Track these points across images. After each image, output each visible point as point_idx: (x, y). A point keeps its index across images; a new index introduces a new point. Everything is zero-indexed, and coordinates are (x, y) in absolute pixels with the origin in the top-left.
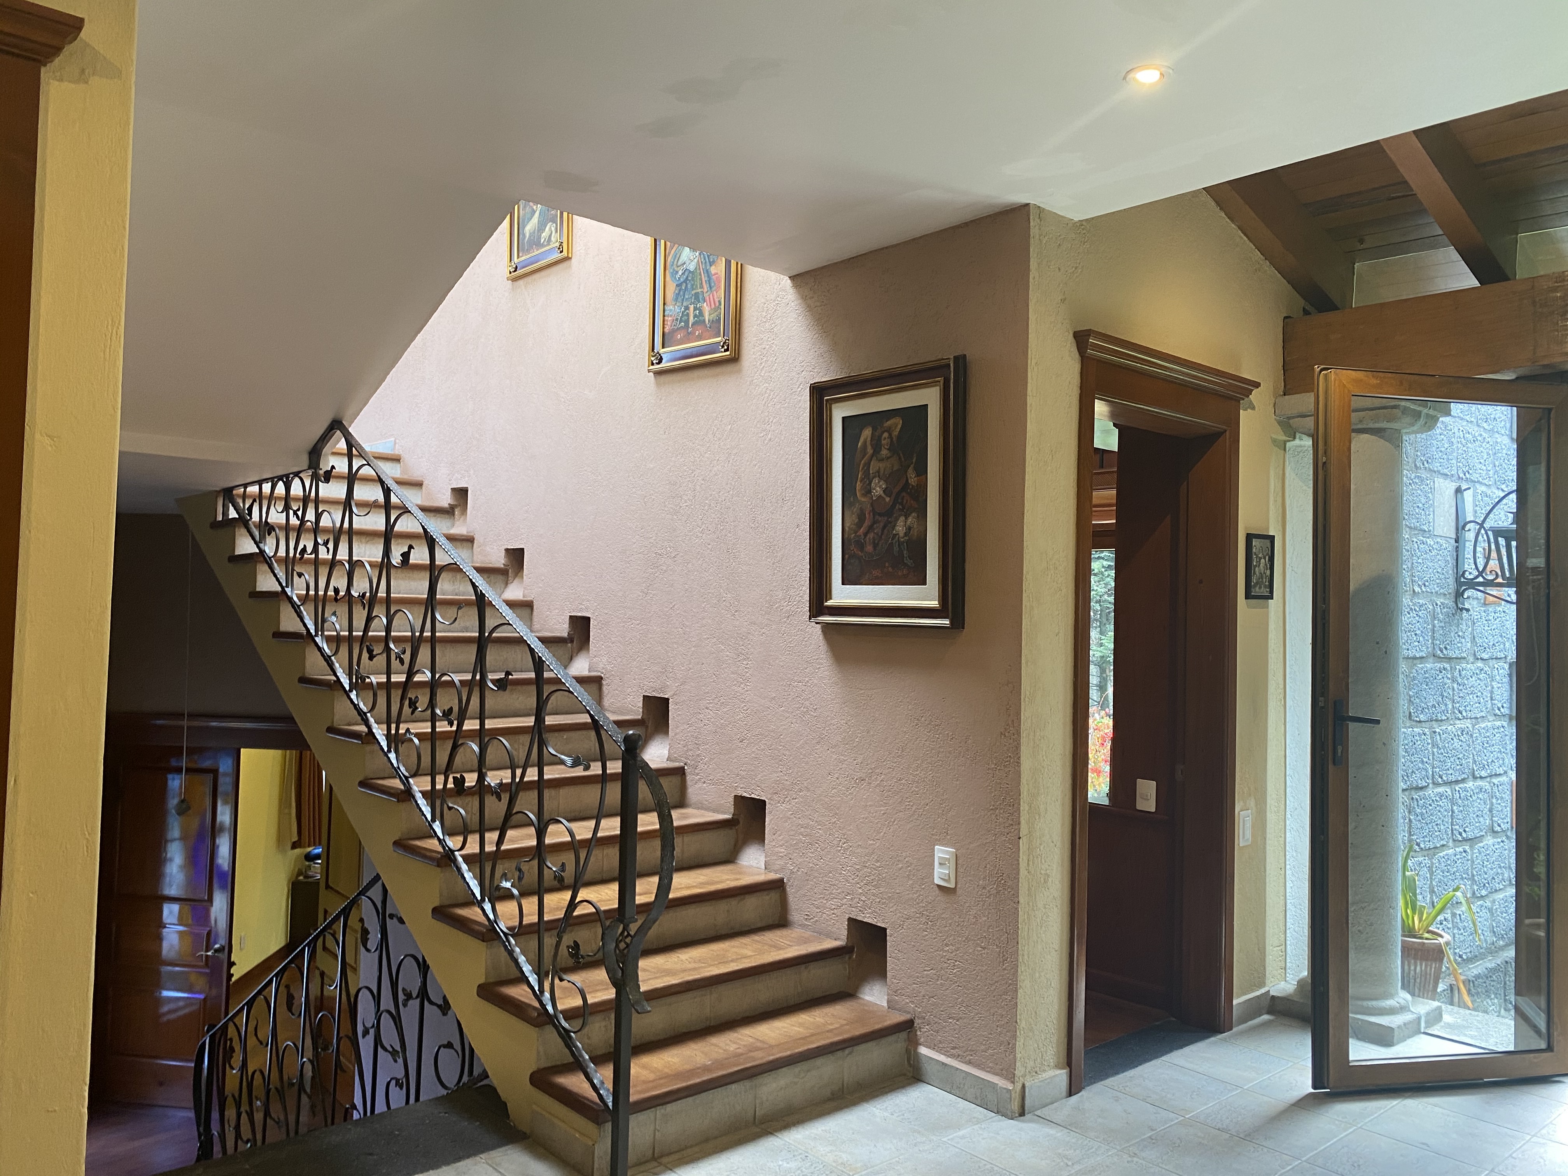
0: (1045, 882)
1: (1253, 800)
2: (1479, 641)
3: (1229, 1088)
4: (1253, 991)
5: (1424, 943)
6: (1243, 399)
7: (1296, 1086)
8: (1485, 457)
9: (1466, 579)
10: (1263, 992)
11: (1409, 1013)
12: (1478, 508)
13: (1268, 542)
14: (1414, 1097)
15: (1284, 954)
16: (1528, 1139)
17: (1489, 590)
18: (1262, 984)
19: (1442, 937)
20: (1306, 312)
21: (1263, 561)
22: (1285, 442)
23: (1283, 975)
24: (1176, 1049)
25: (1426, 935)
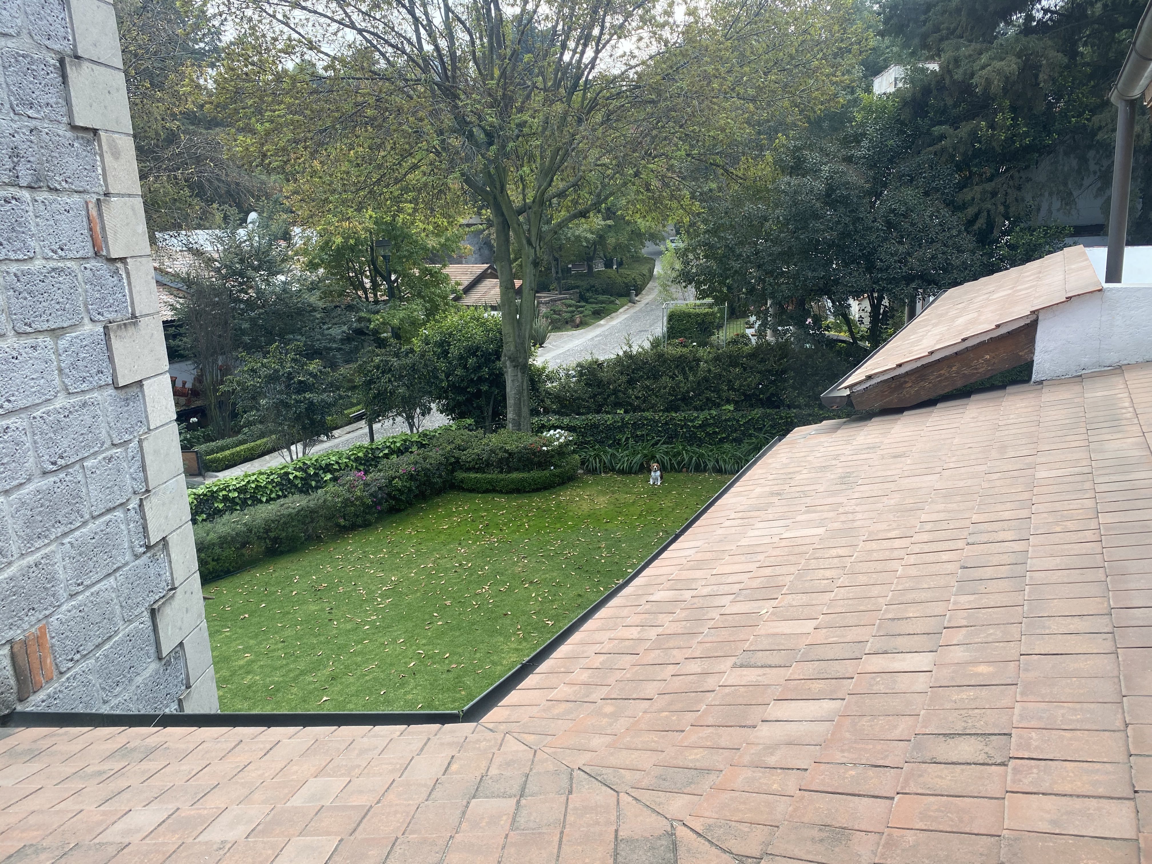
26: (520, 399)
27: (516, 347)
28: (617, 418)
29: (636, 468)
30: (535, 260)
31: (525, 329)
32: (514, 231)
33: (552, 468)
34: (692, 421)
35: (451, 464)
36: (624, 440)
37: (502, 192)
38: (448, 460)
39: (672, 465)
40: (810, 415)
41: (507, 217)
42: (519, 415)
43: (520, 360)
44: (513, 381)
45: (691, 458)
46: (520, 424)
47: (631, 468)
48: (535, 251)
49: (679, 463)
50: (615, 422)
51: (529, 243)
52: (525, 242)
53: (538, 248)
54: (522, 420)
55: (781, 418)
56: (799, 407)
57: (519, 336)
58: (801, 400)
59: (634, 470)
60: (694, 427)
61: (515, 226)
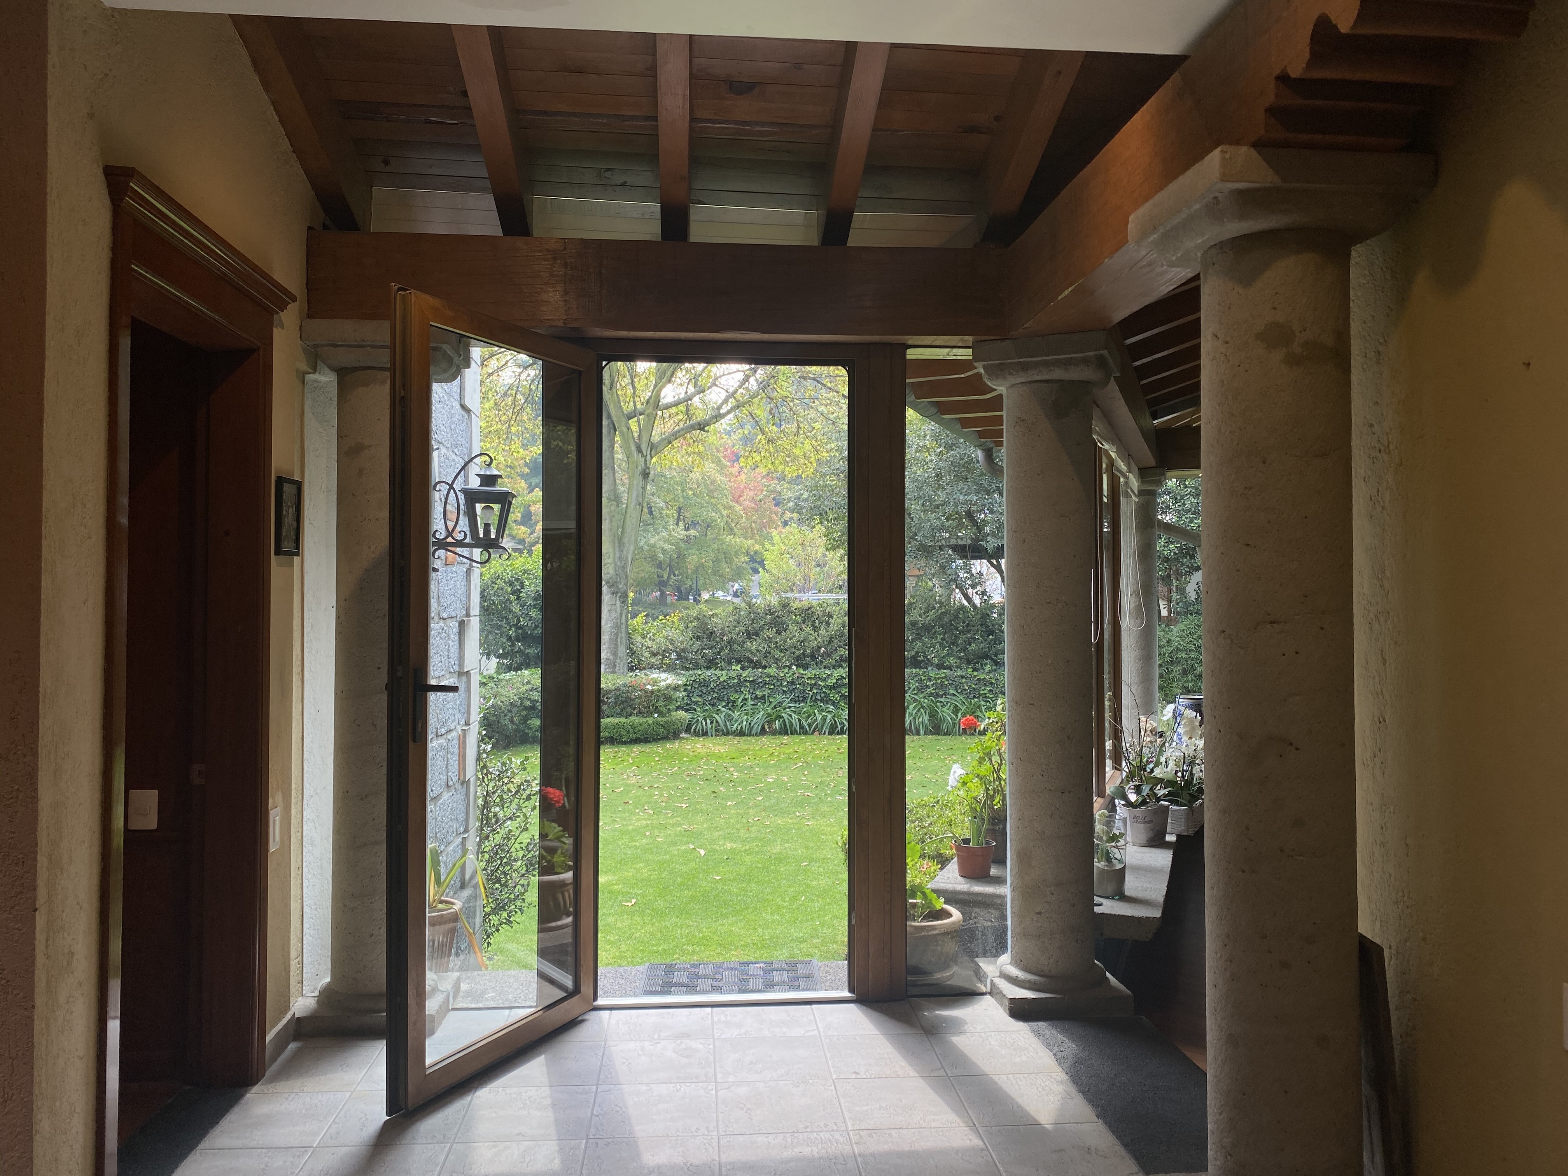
0: (69, 964)
1: (280, 794)
2: (442, 600)
3: (297, 1154)
4: (280, 1020)
5: (442, 915)
6: (277, 313)
7: (367, 1119)
8: (446, 419)
9: (436, 538)
10: (290, 1017)
11: (439, 993)
12: (442, 469)
13: (294, 487)
14: (482, 1084)
15: (301, 965)
16: (594, 1090)
17: (458, 550)
18: (287, 1008)
19: (453, 904)
20: (325, 227)
21: (291, 509)
22: (305, 373)
23: (300, 989)
24: (212, 1127)
25: (440, 906)
26: (617, 635)
27: (616, 571)
28: (733, 674)
29: (757, 728)
30: (645, 470)
31: (628, 550)
32: (622, 434)
33: (656, 715)
34: (824, 680)
35: (526, 708)
36: (740, 700)
37: (611, 389)
38: (522, 703)
39: (802, 727)
40: (963, 677)
41: (614, 419)
42: (615, 654)
43: (620, 586)
44: (610, 611)
45: (824, 719)
46: (615, 666)
47: (751, 728)
48: (646, 460)
49: (810, 725)
50: (729, 678)
51: (639, 450)
52: (633, 448)
53: (649, 457)
54: (618, 661)
55: (930, 680)
56: (950, 668)
57: (620, 558)
58: (952, 660)
59: (753, 732)
60: (827, 687)
61: (625, 429)
